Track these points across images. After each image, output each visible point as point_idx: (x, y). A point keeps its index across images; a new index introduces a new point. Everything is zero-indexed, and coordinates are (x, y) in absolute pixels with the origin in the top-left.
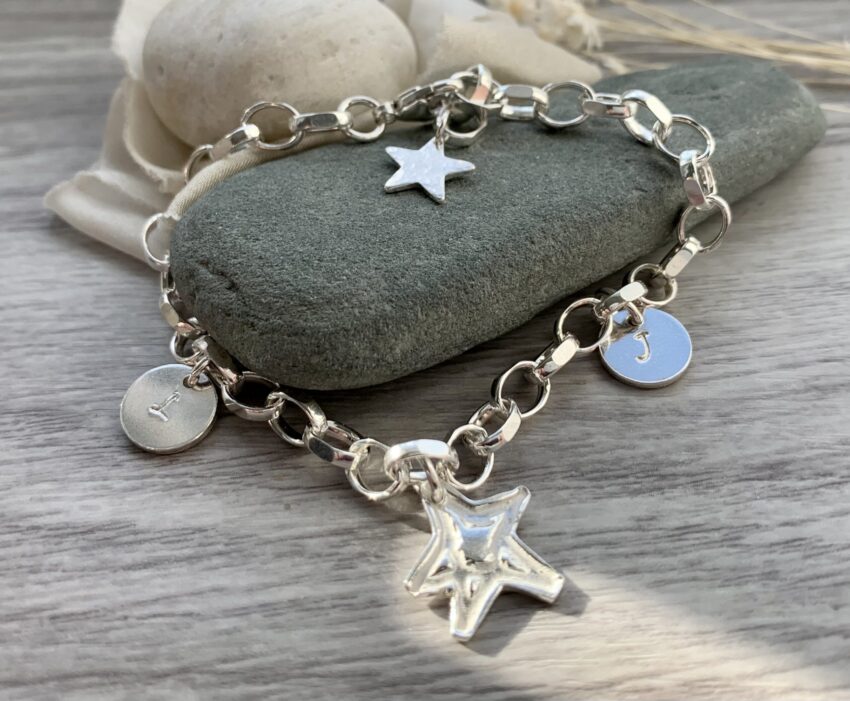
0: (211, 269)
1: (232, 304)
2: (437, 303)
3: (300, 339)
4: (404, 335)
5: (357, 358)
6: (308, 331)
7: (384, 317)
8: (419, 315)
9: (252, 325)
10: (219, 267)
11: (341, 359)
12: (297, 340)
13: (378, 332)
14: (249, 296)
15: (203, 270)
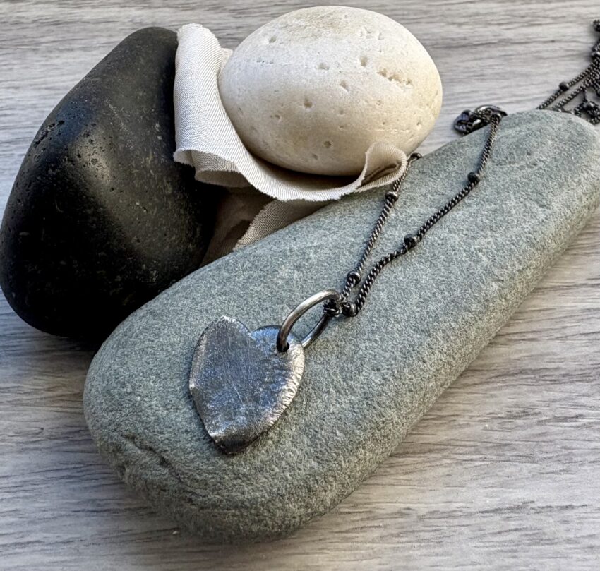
0: (138, 444)
1: (166, 480)
2: (357, 448)
3: (240, 511)
4: (331, 485)
5: (294, 517)
6: (247, 504)
7: (313, 475)
8: (343, 463)
9: (190, 500)
10: (146, 442)
11: (280, 522)
12: (237, 513)
13: (310, 490)
14: (183, 473)
15: (130, 445)
